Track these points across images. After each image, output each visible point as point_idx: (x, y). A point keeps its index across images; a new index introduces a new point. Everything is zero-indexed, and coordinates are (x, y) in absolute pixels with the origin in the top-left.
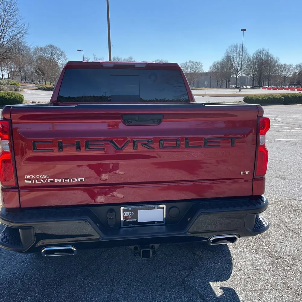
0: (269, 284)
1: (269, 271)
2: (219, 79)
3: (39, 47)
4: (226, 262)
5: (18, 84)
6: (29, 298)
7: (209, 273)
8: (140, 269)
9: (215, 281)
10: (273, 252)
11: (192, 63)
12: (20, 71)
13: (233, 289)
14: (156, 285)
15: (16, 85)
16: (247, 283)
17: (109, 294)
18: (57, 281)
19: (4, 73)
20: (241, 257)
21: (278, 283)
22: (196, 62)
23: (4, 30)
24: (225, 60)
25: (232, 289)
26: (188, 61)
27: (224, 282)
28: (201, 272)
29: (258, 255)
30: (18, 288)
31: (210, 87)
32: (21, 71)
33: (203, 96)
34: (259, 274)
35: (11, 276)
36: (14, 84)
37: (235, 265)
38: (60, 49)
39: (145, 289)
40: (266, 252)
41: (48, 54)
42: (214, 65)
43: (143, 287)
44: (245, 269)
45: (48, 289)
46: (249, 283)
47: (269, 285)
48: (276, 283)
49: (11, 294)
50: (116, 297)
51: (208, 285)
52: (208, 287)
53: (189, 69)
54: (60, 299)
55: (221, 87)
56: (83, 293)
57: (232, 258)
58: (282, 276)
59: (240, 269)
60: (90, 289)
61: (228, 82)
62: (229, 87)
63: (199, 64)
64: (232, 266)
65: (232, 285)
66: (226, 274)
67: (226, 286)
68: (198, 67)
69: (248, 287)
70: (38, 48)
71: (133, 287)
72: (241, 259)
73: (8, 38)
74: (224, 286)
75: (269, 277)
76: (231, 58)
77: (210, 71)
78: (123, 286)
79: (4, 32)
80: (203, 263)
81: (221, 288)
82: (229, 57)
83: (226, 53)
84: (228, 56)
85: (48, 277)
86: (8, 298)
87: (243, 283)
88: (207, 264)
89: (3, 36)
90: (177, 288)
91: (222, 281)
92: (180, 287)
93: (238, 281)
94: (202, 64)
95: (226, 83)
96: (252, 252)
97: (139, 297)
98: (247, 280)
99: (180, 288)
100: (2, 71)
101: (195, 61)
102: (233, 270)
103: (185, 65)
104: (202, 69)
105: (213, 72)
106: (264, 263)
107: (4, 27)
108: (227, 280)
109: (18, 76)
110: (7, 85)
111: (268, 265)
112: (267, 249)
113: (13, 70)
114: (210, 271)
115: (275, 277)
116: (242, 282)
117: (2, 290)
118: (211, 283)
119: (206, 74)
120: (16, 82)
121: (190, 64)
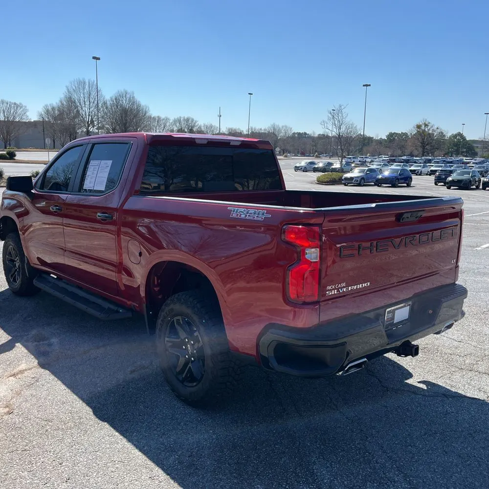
2: (59, 134)
11: (7, 103)
22: (15, 104)
24: (65, 103)
31: (45, 148)
53: (2, 115)
63: (21, 107)
68: (19, 111)
76: (76, 100)
82: (73, 99)
83: (67, 93)
84: (70, 97)
94: (26, 107)
101: (13, 101)
104: (27, 116)
119: (35, 124)
121: (4, 105)
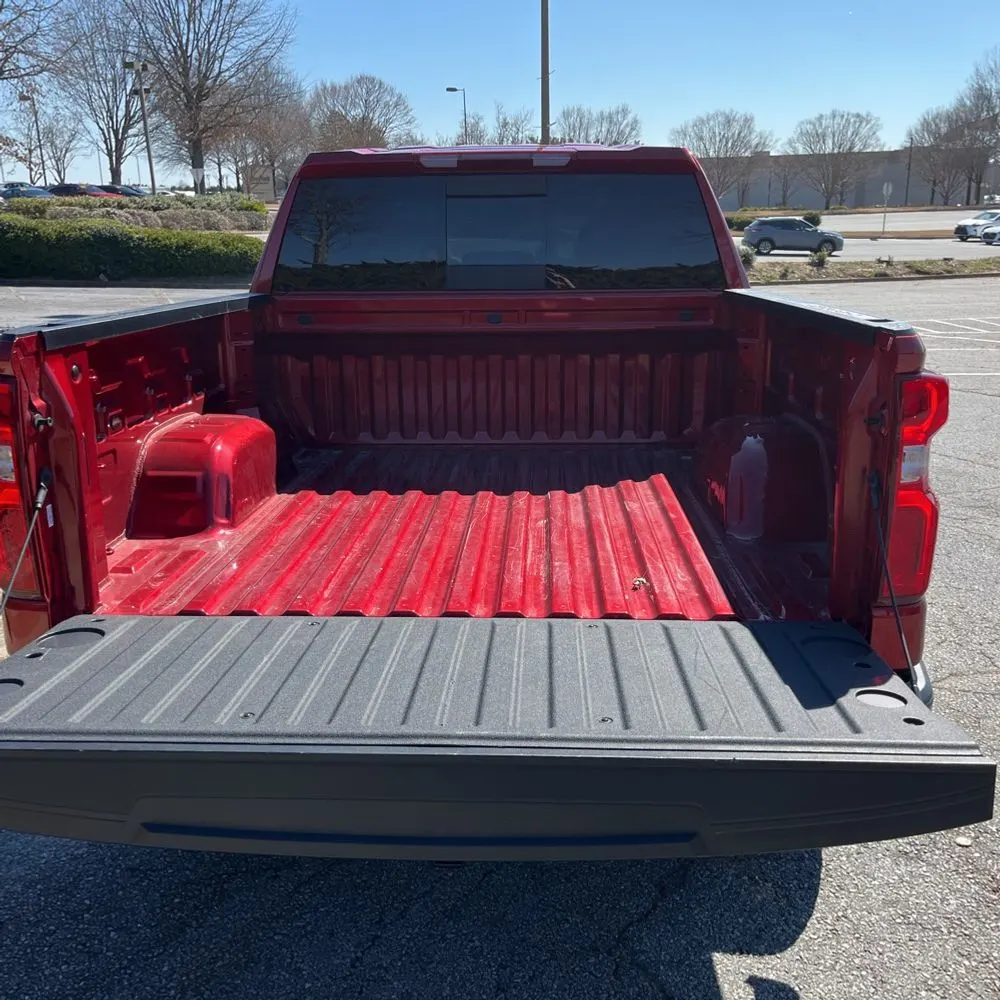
0: (937, 988)
1: (953, 935)
2: (942, 172)
3: (328, 85)
4: (795, 882)
5: (259, 208)
6: (112, 934)
7: (722, 915)
8: (485, 875)
9: (733, 952)
10: (990, 862)
11: (843, 116)
12: (272, 165)
13: (797, 989)
14: (523, 940)
15: (256, 210)
16: (855, 973)
17: (359, 954)
18: (210, 885)
19: (224, 171)
20: (858, 867)
21: (972, 987)
22: (858, 116)
23: (222, 33)
24: (968, 103)
25: (792, 990)
26: (827, 112)
27: (767, 957)
28: (695, 909)
29: (924, 869)
30: (89, 898)
31: (906, 205)
32: (276, 165)
33: (874, 237)
34: (910, 943)
35: (80, 852)
36: (250, 208)
37: (828, 897)
38: (392, 90)
39: (482, 951)
40: (959, 857)
41: (354, 105)
42: (926, 125)
43: (477, 943)
44: (862, 917)
45: (179, 910)
46: (864, 973)
47: (934, 992)
48: (966, 985)
49: (63, 915)
50: (380, 967)
51: (703, 966)
52: (704, 969)
53: (829, 142)
54: (203, 950)
55: (946, 204)
56: (280, 937)
57: (823, 870)
58: (995, 958)
59: (840, 914)
60: (304, 927)
61: (973, 184)
62: (977, 203)
63: (868, 122)
64: (815, 900)
65: (795, 974)
66: (785, 927)
67: (771, 977)
68: (864, 131)
69: (854, 988)
70: (325, 88)
71: (444, 939)
72: (856, 875)
73: (234, 60)
74: (764, 975)
75: (945, 959)
76: (993, 94)
77: (908, 145)
78: (413, 930)
79: (223, 42)
80: (708, 876)
81: (753, 981)
82: (985, 92)
83: (975, 78)
84: (981, 88)
85: (188, 869)
86: (52, 928)
87: (840, 970)
88: (725, 881)
89: (220, 52)
90: (592, 960)
91: (761, 954)
92: (604, 958)
93: (822, 961)
94: (878, 119)
95: (969, 188)
96: (906, 853)
97: (454, 978)
98: (857, 961)
99: (600, 963)
100: (219, 165)
101: (854, 111)
102: (816, 914)
103: (814, 126)
104: (878, 140)
105: (921, 149)
106: (942, 902)
107: (222, 22)
108: (781, 951)
109: (265, 179)
110: (228, 210)
111: (954, 912)
112: (967, 847)
113: (250, 160)
114: (725, 910)
115: (968, 959)
116: (837, 968)
117: (43, 898)
118: (717, 957)
119: (893, 156)
120: (254, 199)
121: (836, 122)
